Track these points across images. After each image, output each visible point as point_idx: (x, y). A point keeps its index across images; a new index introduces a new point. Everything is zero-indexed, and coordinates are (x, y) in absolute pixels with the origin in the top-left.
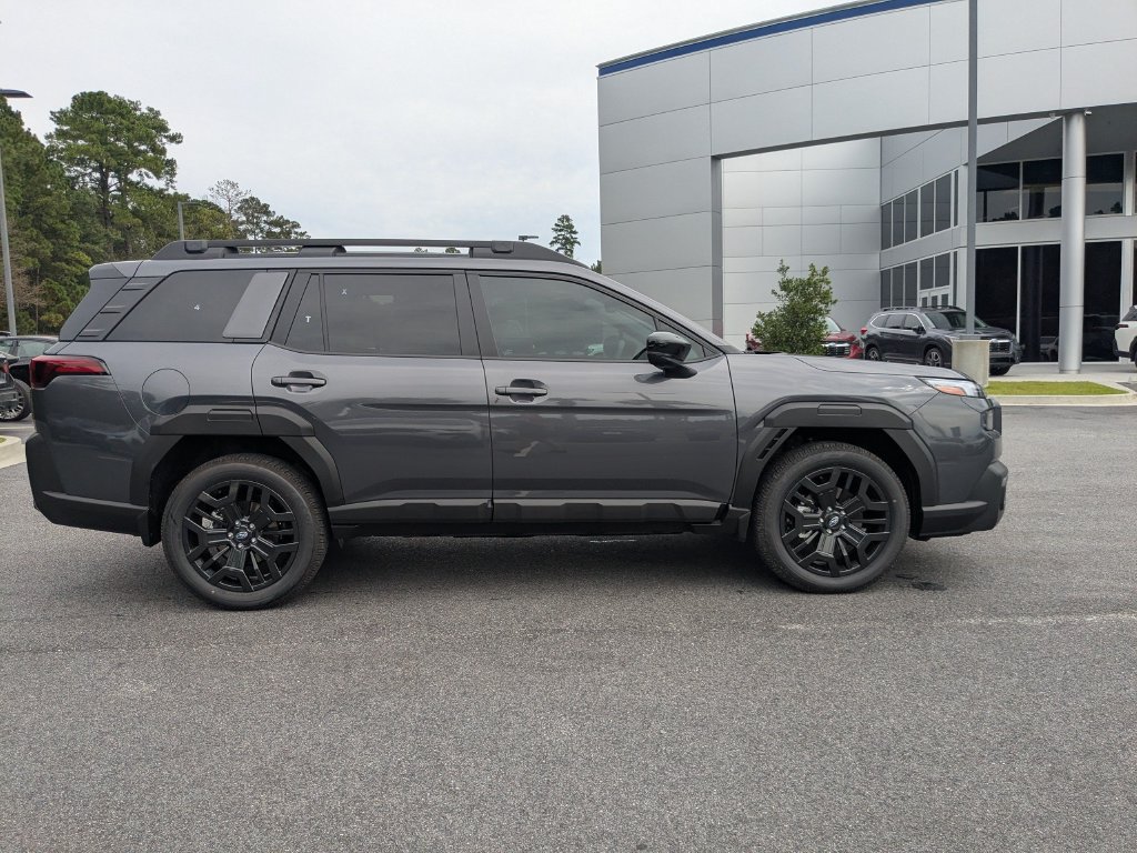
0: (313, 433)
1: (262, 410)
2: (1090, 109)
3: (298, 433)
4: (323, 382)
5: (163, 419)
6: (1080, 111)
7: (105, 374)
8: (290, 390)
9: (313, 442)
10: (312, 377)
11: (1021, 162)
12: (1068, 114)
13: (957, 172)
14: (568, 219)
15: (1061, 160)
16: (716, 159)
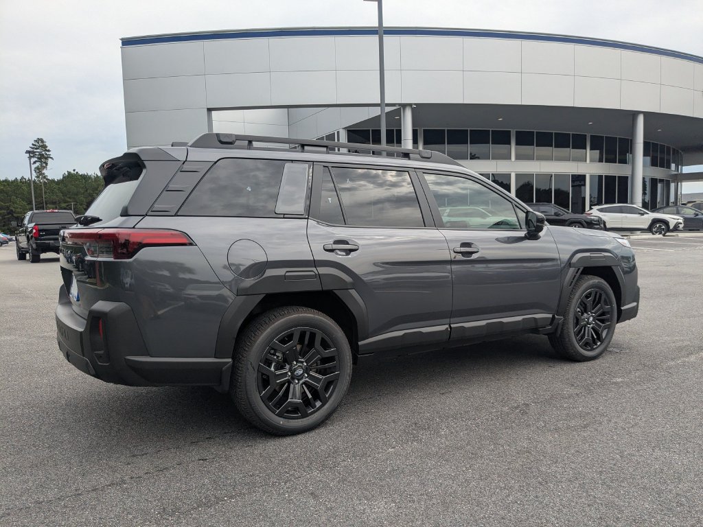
0: (353, 286)
1: (322, 270)
2: (415, 104)
3: (346, 287)
4: (356, 247)
5: (249, 282)
6: (410, 105)
7: (191, 244)
8: (337, 254)
9: (353, 292)
10: (348, 243)
11: (395, 129)
12: (404, 106)
13: (338, 132)
14: (42, 141)
15: (401, 130)
16: (210, 110)
